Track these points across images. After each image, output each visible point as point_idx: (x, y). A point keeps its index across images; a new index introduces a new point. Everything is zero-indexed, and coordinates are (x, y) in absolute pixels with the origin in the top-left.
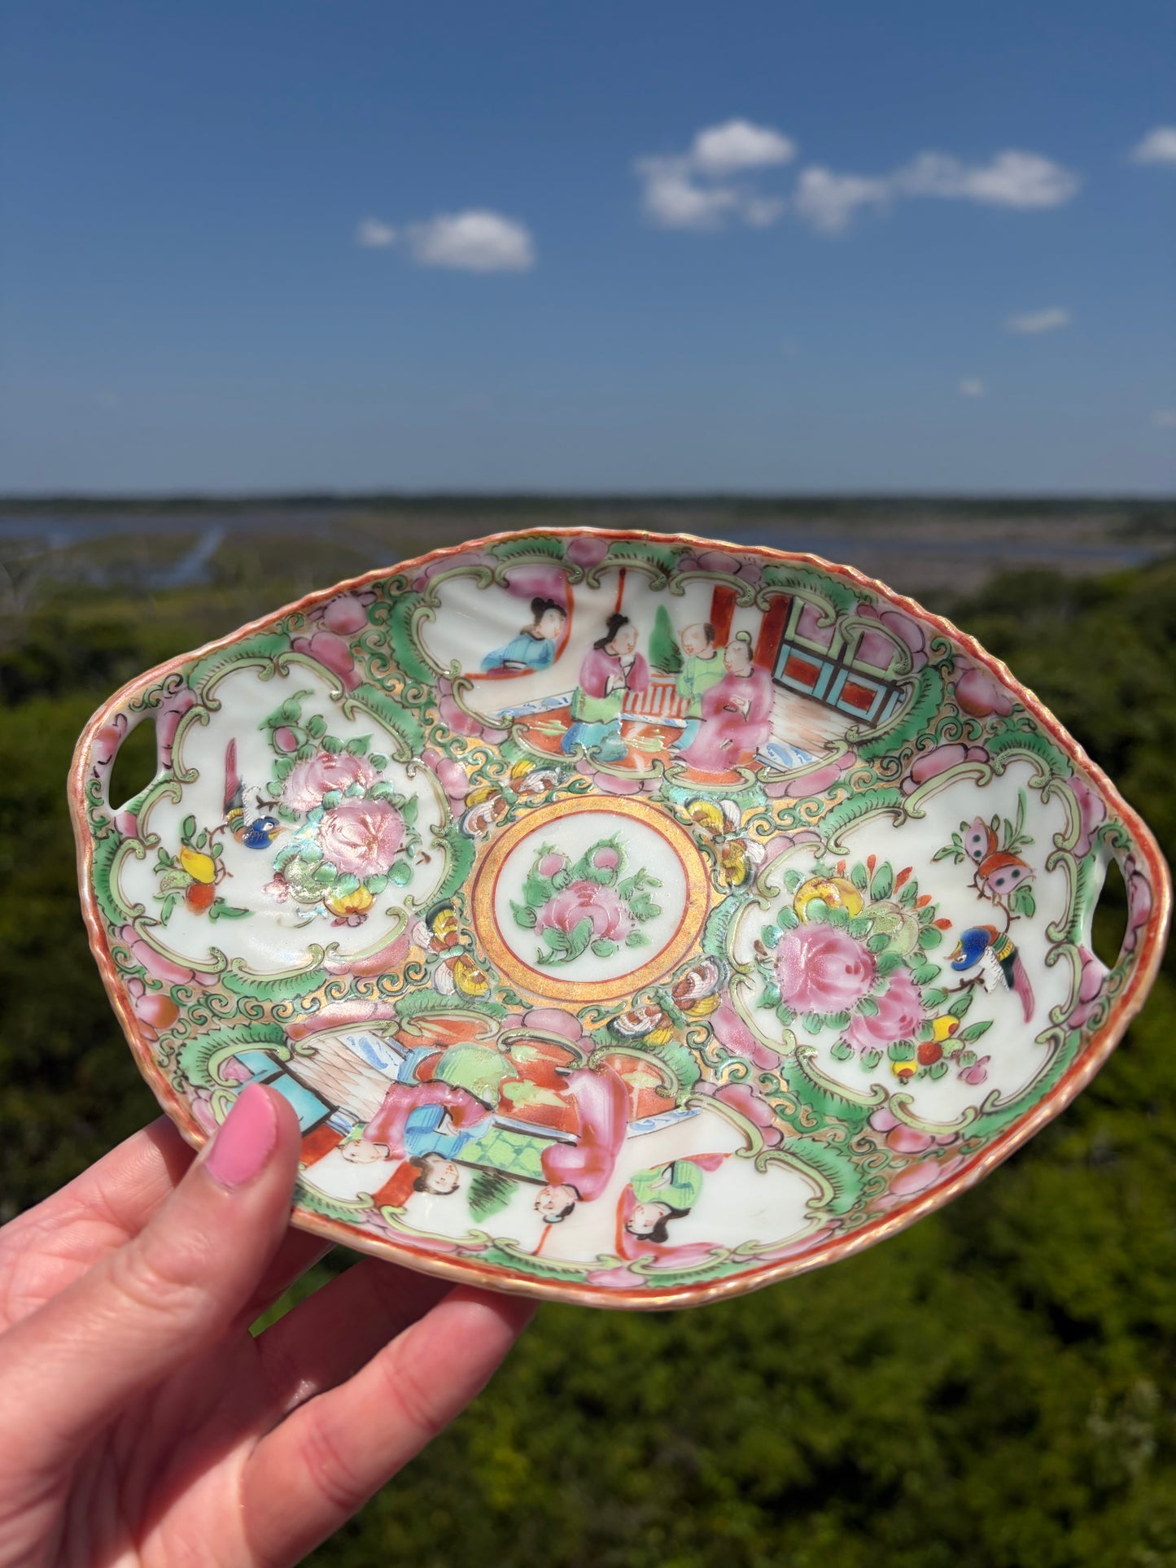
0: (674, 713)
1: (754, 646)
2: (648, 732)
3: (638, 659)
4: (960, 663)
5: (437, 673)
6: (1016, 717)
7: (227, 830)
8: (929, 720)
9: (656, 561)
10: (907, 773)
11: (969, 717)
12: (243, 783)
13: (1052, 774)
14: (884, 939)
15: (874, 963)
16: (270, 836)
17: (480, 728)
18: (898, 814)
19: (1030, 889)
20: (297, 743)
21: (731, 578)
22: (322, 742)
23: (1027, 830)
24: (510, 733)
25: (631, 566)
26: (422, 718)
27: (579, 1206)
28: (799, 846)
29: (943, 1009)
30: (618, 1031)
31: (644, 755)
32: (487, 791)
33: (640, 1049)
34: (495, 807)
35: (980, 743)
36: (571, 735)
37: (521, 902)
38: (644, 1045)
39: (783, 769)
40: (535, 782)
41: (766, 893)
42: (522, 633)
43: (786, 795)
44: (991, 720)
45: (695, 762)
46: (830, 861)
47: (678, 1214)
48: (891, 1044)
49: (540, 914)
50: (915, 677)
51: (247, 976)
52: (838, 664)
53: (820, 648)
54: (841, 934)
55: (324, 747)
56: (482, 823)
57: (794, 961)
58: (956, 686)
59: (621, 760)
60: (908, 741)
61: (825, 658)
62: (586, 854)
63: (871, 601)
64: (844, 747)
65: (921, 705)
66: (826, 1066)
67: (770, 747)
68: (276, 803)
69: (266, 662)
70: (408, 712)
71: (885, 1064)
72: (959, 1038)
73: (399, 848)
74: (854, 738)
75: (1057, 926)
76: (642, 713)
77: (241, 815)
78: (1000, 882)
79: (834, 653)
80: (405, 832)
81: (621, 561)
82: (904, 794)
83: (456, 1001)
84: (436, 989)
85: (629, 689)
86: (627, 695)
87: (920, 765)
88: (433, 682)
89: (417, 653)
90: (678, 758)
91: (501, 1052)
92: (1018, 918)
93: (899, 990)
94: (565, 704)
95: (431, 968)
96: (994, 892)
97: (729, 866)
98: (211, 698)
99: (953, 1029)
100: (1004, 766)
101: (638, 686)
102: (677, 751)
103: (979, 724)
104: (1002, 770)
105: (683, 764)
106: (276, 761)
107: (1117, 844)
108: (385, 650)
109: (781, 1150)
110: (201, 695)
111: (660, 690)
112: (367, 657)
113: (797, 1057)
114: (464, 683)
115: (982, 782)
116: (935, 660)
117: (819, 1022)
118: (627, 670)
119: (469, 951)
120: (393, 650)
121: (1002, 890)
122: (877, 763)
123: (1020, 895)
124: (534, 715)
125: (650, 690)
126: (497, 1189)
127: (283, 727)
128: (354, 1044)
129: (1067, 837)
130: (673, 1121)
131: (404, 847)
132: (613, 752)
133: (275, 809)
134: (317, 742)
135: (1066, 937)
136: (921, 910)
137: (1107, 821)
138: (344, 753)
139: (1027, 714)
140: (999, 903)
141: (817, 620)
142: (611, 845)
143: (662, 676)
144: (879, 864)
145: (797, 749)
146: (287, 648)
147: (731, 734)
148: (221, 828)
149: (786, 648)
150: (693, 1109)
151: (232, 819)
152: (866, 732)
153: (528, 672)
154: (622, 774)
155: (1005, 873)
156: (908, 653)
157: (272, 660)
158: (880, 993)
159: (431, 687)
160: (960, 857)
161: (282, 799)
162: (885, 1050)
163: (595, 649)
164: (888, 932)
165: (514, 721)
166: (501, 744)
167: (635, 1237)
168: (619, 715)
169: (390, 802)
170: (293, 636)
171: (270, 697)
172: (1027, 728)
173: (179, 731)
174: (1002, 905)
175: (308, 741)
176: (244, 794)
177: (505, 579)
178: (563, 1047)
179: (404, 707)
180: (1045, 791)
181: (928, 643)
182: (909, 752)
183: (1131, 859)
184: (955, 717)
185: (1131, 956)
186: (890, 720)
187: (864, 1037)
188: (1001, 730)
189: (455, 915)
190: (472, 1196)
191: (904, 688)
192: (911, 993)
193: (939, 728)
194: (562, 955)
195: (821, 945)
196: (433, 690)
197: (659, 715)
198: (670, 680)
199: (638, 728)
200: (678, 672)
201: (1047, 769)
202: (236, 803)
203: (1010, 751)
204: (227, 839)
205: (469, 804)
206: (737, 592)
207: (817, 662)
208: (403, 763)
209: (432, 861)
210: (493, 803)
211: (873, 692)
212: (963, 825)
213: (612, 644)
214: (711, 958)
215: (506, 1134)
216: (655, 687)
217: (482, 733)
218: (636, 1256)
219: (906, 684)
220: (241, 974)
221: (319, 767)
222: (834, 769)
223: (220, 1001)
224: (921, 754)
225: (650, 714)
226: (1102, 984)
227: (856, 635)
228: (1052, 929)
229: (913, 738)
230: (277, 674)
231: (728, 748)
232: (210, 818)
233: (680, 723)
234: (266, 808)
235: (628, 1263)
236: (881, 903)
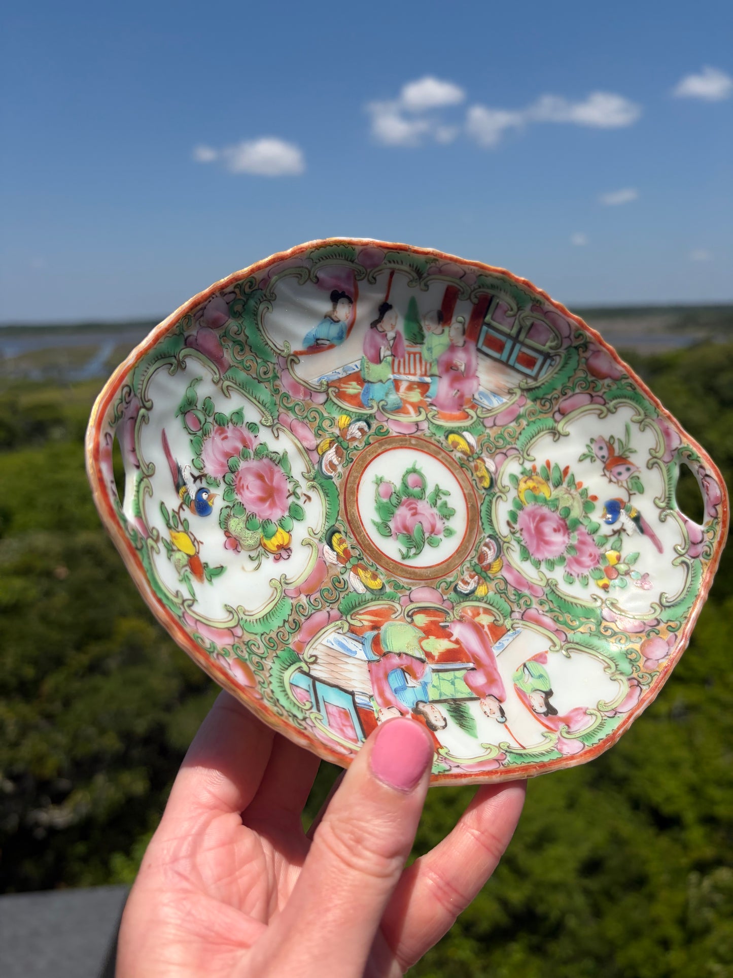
0: (423, 373)
1: (466, 326)
2: (410, 388)
3: (397, 333)
4: (592, 347)
5: (276, 353)
6: (624, 382)
7: (184, 507)
8: (569, 378)
9: (415, 267)
10: (556, 408)
11: (593, 378)
12: (179, 465)
13: (646, 415)
14: (568, 510)
15: (566, 525)
16: (210, 503)
17: (310, 392)
18: (554, 434)
19: (638, 478)
20: (200, 422)
21: (458, 281)
22: (214, 419)
23: (633, 445)
24: (328, 394)
25: (398, 270)
26: (273, 390)
27: (503, 706)
28: (510, 458)
29: (608, 546)
30: (461, 592)
31: (412, 404)
32: (328, 441)
33: (476, 601)
34: (337, 452)
35: (600, 393)
36: (367, 392)
37: (378, 519)
38: (477, 597)
39: (489, 408)
40: (354, 430)
41: (503, 489)
42: (325, 317)
43: (495, 425)
44: (607, 381)
45: (442, 407)
46: (528, 466)
47: (549, 694)
48: (590, 570)
49: (392, 525)
50: (562, 351)
51: (251, 618)
52: (516, 340)
53: (506, 329)
54: (545, 510)
55: (216, 422)
56: (332, 466)
57: (529, 530)
58: (587, 359)
59: (399, 409)
60: (556, 389)
61: (508, 336)
62: (403, 480)
63: (541, 303)
64: (519, 392)
65: (565, 369)
66: (565, 589)
67: (481, 393)
68: (203, 475)
69: (174, 361)
70: (262, 385)
71: (592, 582)
72: (624, 563)
73: (288, 494)
74: (524, 386)
75: (660, 499)
76: (405, 374)
77: (187, 492)
78: (620, 474)
79: (514, 332)
80: (288, 480)
81: (392, 265)
82: (556, 421)
83: (369, 596)
84: (355, 590)
85: (394, 356)
86: (393, 361)
87: (564, 404)
88: (274, 360)
89: (262, 337)
90: (431, 404)
91: (410, 623)
92: (635, 494)
93: (582, 538)
94: (357, 370)
95: (345, 577)
96: (618, 480)
97: (480, 476)
98: (147, 400)
99: (619, 558)
100: (616, 408)
101: (399, 354)
102: (429, 400)
103: (600, 383)
104: (614, 410)
105: (434, 408)
106: (191, 441)
107: (690, 458)
108: (241, 338)
109: (570, 642)
110: (141, 398)
111: (412, 356)
112: (231, 344)
113: (550, 586)
114: (293, 359)
115: (602, 416)
116: (576, 343)
117: (551, 564)
118: (391, 342)
119: (360, 559)
120: (248, 337)
121: (621, 478)
122: (538, 402)
123: (633, 481)
124: (340, 380)
125: (407, 356)
126: (462, 712)
127: (189, 411)
128: (333, 644)
129: (657, 450)
130: (511, 639)
131: (291, 492)
132: (394, 404)
133: (204, 480)
134: (210, 420)
135: (667, 506)
136: (580, 490)
137: (683, 445)
138: (230, 424)
139: (630, 381)
140: (622, 486)
141: (505, 312)
142: (414, 471)
143: (412, 347)
144: (552, 465)
145: (495, 394)
146: (182, 346)
147: (457, 386)
148: (181, 507)
149: (485, 328)
150: (517, 629)
151: (183, 496)
152: (532, 383)
153: (331, 347)
154: (403, 418)
155: (621, 469)
156: (560, 337)
157: (175, 357)
158: (575, 542)
159: (274, 364)
160: (594, 459)
161: (206, 471)
162: (588, 574)
163: (372, 328)
164: (568, 505)
165: (328, 386)
166: (325, 403)
167: (543, 715)
168: (391, 376)
169: (271, 459)
170: (186, 334)
171: (179, 389)
172: (629, 388)
173: (136, 436)
174: (624, 487)
175: (206, 419)
176: (183, 474)
177: (316, 277)
178: (437, 609)
179: (259, 382)
180: (643, 425)
181: (573, 333)
182: (556, 396)
183: (702, 467)
184: (586, 378)
185: (716, 521)
186: (544, 377)
187: (576, 569)
188: (614, 387)
189: (343, 536)
190: (457, 722)
191: (554, 358)
192: (589, 539)
193: (575, 382)
194: (413, 551)
195: (538, 518)
196: (276, 366)
197: (415, 374)
198: (417, 349)
199: (403, 386)
200: (422, 343)
201: (642, 412)
202: (181, 483)
203: (619, 400)
204: (186, 514)
205: (321, 453)
206: (459, 290)
207: (503, 338)
208: (269, 426)
209: (312, 499)
210: (334, 450)
211: (535, 358)
212: (592, 440)
213: (380, 324)
214: (490, 536)
215: (441, 674)
216: (409, 354)
217: (311, 396)
218: (558, 728)
219: (556, 355)
220: (248, 618)
221: (218, 439)
222: (516, 407)
223: (255, 645)
224: (565, 397)
225: (410, 374)
226: (703, 535)
227: (528, 323)
228: (657, 501)
229: (559, 388)
230: (179, 369)
231: (457, 395)
232: (173, 502)
233: (428, 380)
234: (198, 481)
235: (558, 733)
236: (560, 488)
